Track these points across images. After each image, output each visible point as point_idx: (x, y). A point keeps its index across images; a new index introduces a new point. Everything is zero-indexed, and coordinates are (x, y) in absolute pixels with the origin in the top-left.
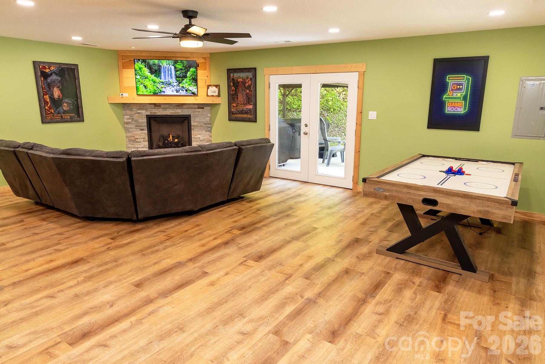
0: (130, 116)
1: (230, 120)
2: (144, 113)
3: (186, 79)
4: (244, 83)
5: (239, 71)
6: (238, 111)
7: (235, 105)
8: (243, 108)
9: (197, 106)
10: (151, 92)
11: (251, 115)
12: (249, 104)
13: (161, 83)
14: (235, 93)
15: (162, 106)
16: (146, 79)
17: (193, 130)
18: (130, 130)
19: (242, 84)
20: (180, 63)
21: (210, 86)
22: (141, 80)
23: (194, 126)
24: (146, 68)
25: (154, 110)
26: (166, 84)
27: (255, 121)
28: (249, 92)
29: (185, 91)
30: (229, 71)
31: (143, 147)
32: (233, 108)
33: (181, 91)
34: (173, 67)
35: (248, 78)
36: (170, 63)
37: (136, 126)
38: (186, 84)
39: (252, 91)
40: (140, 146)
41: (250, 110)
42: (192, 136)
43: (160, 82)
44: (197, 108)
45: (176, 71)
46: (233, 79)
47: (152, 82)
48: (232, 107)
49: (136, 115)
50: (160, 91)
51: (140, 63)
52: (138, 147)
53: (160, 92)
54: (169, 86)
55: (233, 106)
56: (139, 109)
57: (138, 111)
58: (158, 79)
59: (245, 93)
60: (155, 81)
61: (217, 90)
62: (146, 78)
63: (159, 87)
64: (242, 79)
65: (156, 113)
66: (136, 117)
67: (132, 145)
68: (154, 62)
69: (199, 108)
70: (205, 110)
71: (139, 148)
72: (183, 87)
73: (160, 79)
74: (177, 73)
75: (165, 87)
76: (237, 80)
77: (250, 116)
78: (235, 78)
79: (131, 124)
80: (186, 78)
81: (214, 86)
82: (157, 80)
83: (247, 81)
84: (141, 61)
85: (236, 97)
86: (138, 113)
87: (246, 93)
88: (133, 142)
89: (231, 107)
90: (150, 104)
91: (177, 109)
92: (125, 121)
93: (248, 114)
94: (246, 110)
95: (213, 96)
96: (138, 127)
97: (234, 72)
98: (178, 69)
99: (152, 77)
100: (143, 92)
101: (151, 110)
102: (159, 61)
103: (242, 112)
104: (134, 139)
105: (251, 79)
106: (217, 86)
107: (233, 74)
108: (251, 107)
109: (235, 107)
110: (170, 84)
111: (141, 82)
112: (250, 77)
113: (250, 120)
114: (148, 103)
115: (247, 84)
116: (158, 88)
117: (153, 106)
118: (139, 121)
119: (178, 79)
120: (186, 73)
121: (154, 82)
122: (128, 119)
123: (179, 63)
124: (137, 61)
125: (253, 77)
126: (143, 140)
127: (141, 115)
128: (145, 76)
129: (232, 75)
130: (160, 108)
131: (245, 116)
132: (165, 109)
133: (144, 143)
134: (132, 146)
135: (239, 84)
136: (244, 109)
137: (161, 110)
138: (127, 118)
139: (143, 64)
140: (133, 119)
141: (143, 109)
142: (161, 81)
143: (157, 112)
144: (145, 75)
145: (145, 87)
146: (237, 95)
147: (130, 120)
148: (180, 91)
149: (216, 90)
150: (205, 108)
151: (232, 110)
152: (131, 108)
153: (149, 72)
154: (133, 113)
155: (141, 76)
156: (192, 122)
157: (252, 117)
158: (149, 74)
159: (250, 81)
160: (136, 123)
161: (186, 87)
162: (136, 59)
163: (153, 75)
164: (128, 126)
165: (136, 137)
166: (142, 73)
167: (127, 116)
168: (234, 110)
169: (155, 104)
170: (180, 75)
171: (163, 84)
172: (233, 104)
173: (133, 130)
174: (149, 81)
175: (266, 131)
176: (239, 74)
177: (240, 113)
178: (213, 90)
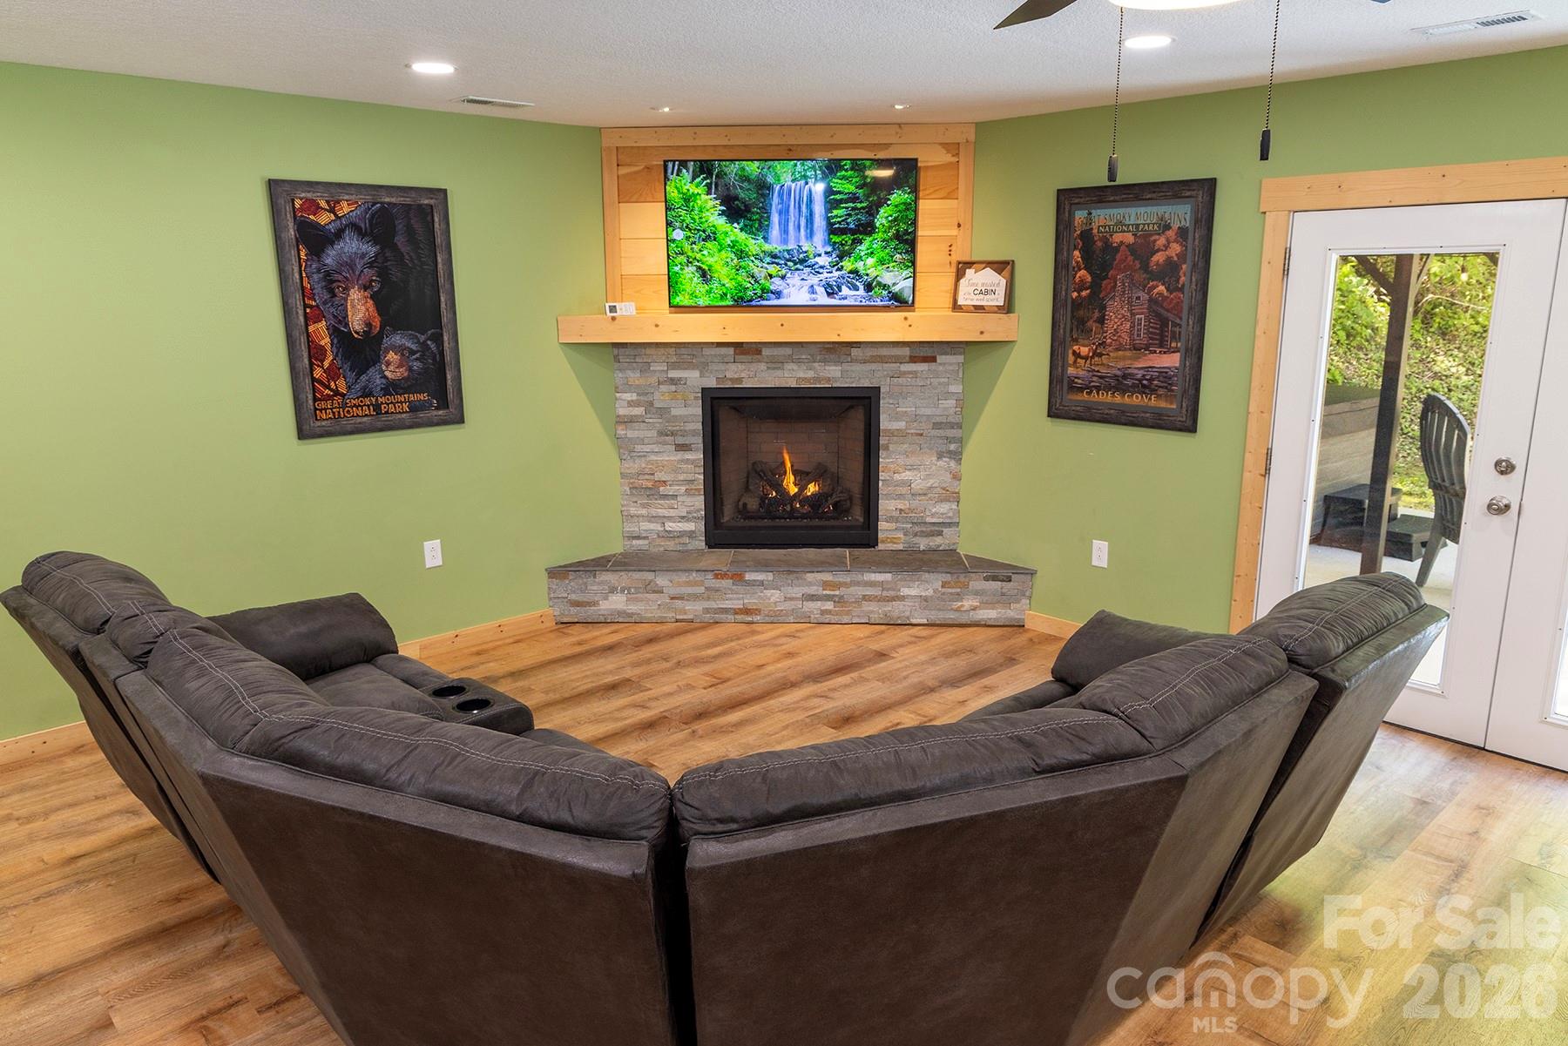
0: (638, 394)
1: (1056, 411)
2: (696, 379)
3: (869, 239)
4: (1143, 249)
5: (1117, 198)
6: (1101, 377)
7: (1084, 351)
8: (1127, 363)
9: (906, 351)
10: (724, 296)
11: (1170, 397)
12: (1161, 346)
13: (768, 259)
14: (1089, 296)
15: (766, 352)
16: (708, 244)
17: (887, 448)
18: (638, 448)
19: (1130, 258)
20: (850, 173)
21: (970, 264)
22: (687, 247)
23: (891, 433)
24: (709, 197)
25: (733, 367)
26: (789, 260)
27: (1188, 424)
28: (1166, 294)
29: (861, 292)
30: (1066, 201)
31: (683, 517)
32: (1075, 362)
33: (845, 291)
35: (1168, 227)
36: (808, 174)
37: (661, 433)
38: (871, 261)
39: (1181, 290)
40: (672, 513)
41: (1164, 375)
42: (882, 476)
43: (764, 252)
44: (907, 359)
45: (833, 205)
46: (1086, 236)
47: (733, 256)
48: (1071, 358)
49: (663, 388)
50: (759, 292)
51: (686, 175)
52: (664, 517)
53: (761, 297)
54: (797, 269)
55: (1077, 355)
56: (674, 366)
57: (673, 374)
58: (754, 242)
59: (1144, 296)
60: (742, 251)
61: (1003, 282)
62: (707, 238)
63: (757, 275)
64: (1135, 235)
65: (740, 380)
66: (661, 397)
67: (644, 506)
68: (743, 169)
69: (913, 359)
70: (941, 368)
71: (670, 518)
72: (855, 272)
73: (765, 239)
74: (835, 212)
75: (784, 272)
76: (1106, 241)
77: (1163, 404)
78: (1095, 231)
79: (643, 425)
80: (870, 234)
81: (989, 264)
82: (753, 245)
83: (1161, 241)
84: (691, 170)
85: (1097, 314)
86: (672, 379)
87: (1151, 300)
88: (648, 496)
89: (1064, 358)
90: (720, 345)
91: (825, 361)
92: (622, 412)
93: (1153, 391)
94: (1142, 372)
95: (979, 309)
96: (667, 435)
97: (1093, 202)
98: (838, 197)
99: (734, 232)
100: (693, 295)
101: (722, 367)
102: (763, 164)
103: (1120, 383)
104: (650, 485)
105: (1183, 232)
106: (1000, 266)
107: (1086, 212)
108: (1171, 361)
109: (1086, 358)
110: (802, 261)
111: (690, 254)
112: (1175, 226)
113: (1158, 422)
114: (712, 343)
115: (1159, 258)
116: (753, 277)
117: (731, 351)
118: (674, 412)
119: (836, 239)
120: (872, 211)
121: (741, 254)
122: (631, 404)
123: (846, 170)
124: (676, 167)
125: (1197, 221)
126: (684, 488)
127: (680, 387)
128: (704, 231)
129: (1080, 215)
130: (758, 361)
131: (1136, 400)
132: (777, 363)
133: (689, 500)
134: (644, 512)
135: (1118, 257)
136: (1136, 371)
137: (763, 366)
138: (629, 402)
139: (698, 180)
140: (651, 404)
141: (690, 366)
142: (767, 247)
143: (743, 375)
144: (704, 226)
145: (705, 275)
146: (1103, 308)
147: (639, 411)
148: (844, 287)
149: (996, 281)
150: (940, 359)
151: (1071, 371)
152: (645, 361)
153: (723, 213)
154: (653, 380)
155: (690, 230)
156: (882, 417)
157: (1175, 407)
158: (721, 223)
159: (1176, 241)
160: (660, 421)
161: (868, 272)
162: (674, 161)
163: (735, 225)
164: (630, 434)
165: (659, 476)
166: (693, 219)
167: (629, 395)
168: (1081, 373)
169: (737, 346)
170: (848, 224)
171: (773, 263)
172: (1076, 348)
173: (647, 448)
174: (720, 251)
175: (1247, 475)
176: (1121, 211)
177: (1108, 388)
178: (983, 285)
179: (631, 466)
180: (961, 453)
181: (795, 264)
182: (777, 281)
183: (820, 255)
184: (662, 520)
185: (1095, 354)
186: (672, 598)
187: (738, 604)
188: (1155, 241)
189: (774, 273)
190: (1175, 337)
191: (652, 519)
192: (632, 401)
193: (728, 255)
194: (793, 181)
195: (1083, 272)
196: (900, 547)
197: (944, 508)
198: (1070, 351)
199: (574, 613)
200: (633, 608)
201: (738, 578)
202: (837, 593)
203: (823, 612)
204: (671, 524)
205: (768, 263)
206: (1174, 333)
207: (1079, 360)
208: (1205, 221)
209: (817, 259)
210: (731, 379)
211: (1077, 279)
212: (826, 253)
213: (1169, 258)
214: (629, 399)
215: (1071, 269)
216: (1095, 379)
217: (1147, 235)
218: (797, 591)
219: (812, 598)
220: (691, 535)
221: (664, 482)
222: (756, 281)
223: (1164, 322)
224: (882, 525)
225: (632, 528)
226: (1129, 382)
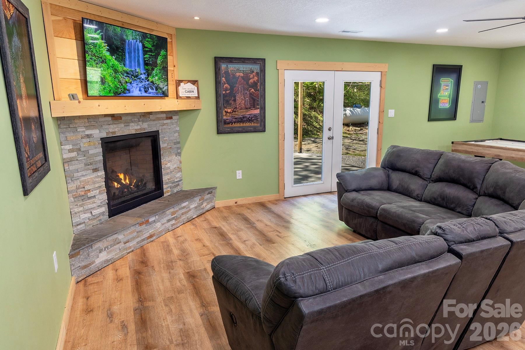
0: (73, 145)
1: (219, 132)
2: (98, 134)
3: (156, 69)
4: (246, 78)
5: (237, 62)
7: (229, 110)
8: (244, 113)
9: (164, 115)
10: (110, 91)
11: (257, 123)
12: (254, 107)
13: (125, 75)
14: (229, 93)
15: (123, 118)
16: (103, 65)
17: (163, 155)
18: (75, 175)
19: (243, 81)
20: (149, 40)
21: (181, 81)
23: (165, 149)
24: (103, 41)
25: (112, 126)
26: (132, 75)
27: (263, 130)
28: (254, 92)
29: (154, 91)
30: (218, 61)
31: (99, 206)
33: (150, 90)
34: (140, 45)
35: (253, 72)
36: (137, 37)
37: (86, 165)
38: (157, 78)
39: (258, 90)
40: (95, 205)
41: (255, 116)
42: (163, 167)
43: (124, 71)
44: (165, 118)
45: (145, 52)
46: (227, 73)
47: (113, 72)
48: (224, 113)
49: (84, 140)
50: (123, 89)
52: (91, 208)
53: (123, 92)
54: (135, 80)
55: (226, 112)
56: (88, 128)
57: (88, 132)
58: (120, 66)
59: (248, 93)
60: (116, 70)
61: (196, 88)
62: (103, 62)
63: (122, 81)
64: (243, 74)
65: (114, 133)
66: (84, 144)
67: (81, 206)
68: (115, 30)
69: (167, 118)
70: (174, 121)
71: (93, 208)
72: (152, 82)
73: (124, 65)
74: (146, 56)
75: (131, 81)
76: (234, 75)
77: (256, 125)
78: (230, 72)
79: (76, 162)
80: (156, 67)
81: (189, 81)
82: (120, 67)
83: (252, 76)
85: (233, 99)
86: (87, 135)
87: (250, 94)
88: (82, 200)
89: (222, 113)
90: (106, 116)
91: (143, 121)
92: (65, 156)
94: (249, 116)
95: (188, 98)
96: (89, 165)
97: (228, 62)
98: (147, 49)
99: (112, 60)
100: (97, 91)
101: (108, 126)
102: (122, 29)
103: (242, 120)
104: (83, 193)
105: (257, 73)
106: (194, 82)
107: (226, 66)
108: (257, 112)
109: (230, 113)
110: (137, 76)
112: (255, 72)
113: (255, 130)
114: (103, 115)
115: (251, 81)
116: (120, 82)
117: (110, 119)
118: (91, 152)
119: (147, 68)
120: (156, 57)
121: (116, 71)
122: (70, 151)
123: (148, 38)
125: (261, 71)
126: (98, 191)
127: (91, 139)
128: (101, 58)
129: (223, 66)
130: (121, 123)
131: (248, 124)
132: (127, 124)
133: (101, 197)
134: (81, 209)
135: (238, 80)
136: (247, 116)
137: (123, 125)
138: (68, 150)
139: (98, 31)
140: (79, 150)
141: (94, 127)
142: (125, 69)
143: (116, 130)
144: (101, 55)
145: (102, 80)
146: (235, 97)
147: (74, 154)
149: (194, 88)
150: (174, 117)
151: (225, 117)
152: (74, 126)
153: (108, 50)
154: (80, 137)
155: (95, 56)
156: (161, 142)
157: (259, 125)
158: (107, 54)
159: (256, 76)
160: (85, 158)
161: (156, 82)
162: (87, 19)
163: (113, 57)
164: (71, 168)
165: (87, 187)
166: (96, 51)
167: (68, 146)
168: (229, 118)
169: (113, 116)
170: (150, 61)
171: (127, 76)
172: (226, 110)
173: (80, 174)
174: (108, 69)
175: (280, 141)
176: (238, 66)
177: (238, 122)
178: (188, 89)
179: (73, 186)
180: (181, 153)
181: (135, 77)
182: (128, 84)
183: (142, 74)
184: (90, 211)
185: (233, 111)
186: (125, 243)
187: (147, 235)
188: (250, 76)
189: (128, 81)
190: (257, 105)
191: (85, 212)
192: (70, 149)
193: (110, 71)
194: (133, 39)
195: (226, 85)
196: (169, 194)
197: (178, 175)
198: (224, 111)
199: (85, 272)
200: (109, 257)
201: (147, 222)
202: (175, 215)
203: (172, 225)
204: (95, 211)
205: (126, 76)
206: (257, 103)
207: (227, 114)
208: (263, 70)
209: (141, 76)
210: (111, 132)
211: (224, 87)
212: (144, 73)
213: (254, 81)
214: (69, 148)
215: (221, 84)
216: (234, 119)
217: (247, 74)
218: (164, 220)
219: (169, 221)
220: (103, 214)
221: (89, 190)
222: (122, 85)
223: (254, 100)
224: (165, 186)
225: (76, 220)
226: (245, 119)
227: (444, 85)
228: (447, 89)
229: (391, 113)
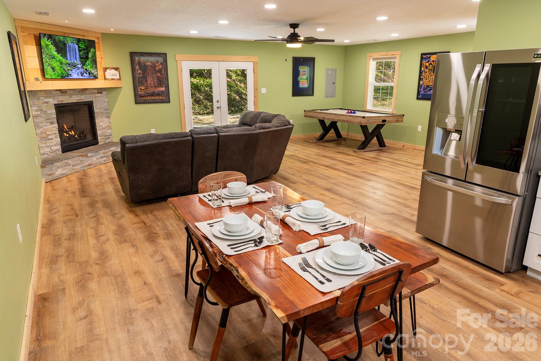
0: (38, 107)
1: (137, 102)
2: (52, 101)
3: (88, 61)
4: (154, 66)
5: (146, 55)
6: (148, 94)
7: (143, 88)
8: (154, 90)
9: (96, 91)
10: (58, 75)
11: (164, 97)
12: (161, 86)
13: (68, 65)
15: (68, 92)
16: (53, 60)
17: (96, 117)
18: (40, 125)
19: (151, 68)
20: (83, 42)
21: (107, 68)
22: (48, 60)
23: (98, 113)
24: (52, 46)
25: (61, 97)
26: (72, 66)
27: (168, 101)
28: (160, 75)
29: (88, 75)
30: (132, 55)
31: (55, 145)
32: (141, 91)
33: (85, 74)
34: (77, 46)
35: (158, 62)
36: (74, 42)
37: (46, 119)
38: (89, 67)
39: (163, 75)
40: (53, 144)
41: (162, 92)
42: (97, 125)
43: (66, 63)
44: (97, 93)
45: (80, 51)
46: (139, 63)
47: (59, 64)
48: (139, 90)
49: (44, 105)
50: (66, 74)
51: (46, 39)
52: (51, 146)
53: (67, 76)
54: (74, 68)
56: (46, 97)
57: (46, 100)
58: (64, 60)
59: (156, 76)
60: (61, 62)
61: (118, 73)
62: (53, 58)
63: (66, 69)
64: (151, 63)
65: (63, 101)
66: (44, 107)
67: (44, 143)
68: (59, 38)
69: (98, 93)
70: (103, 95)
72: (86, 69)
73: (67, 59)
74: (81, 53)
75: (71, 69)
77: (163, 98)
78: (141, 62)
79: (40, 117)
80: (88, 59)
82: (64, 61)
84: (47, 37)
85: (145, 80)
86: (46, 102)
87: (157, 77)
88: (45, 140)
90: (56, 90)
91: (81, 95)
93: (160, 95)
94: (157, 92)
95: (113, 79)
96: (48, 120)
97: (140, 55)
98: (81, 49)
99: (59, 57)
100: (51, 75)
101: (58, 97)
102: (64, 37)
103: (152, 94)
104: (45, 136)
105: (161, 63)
106: (116, 69)
107: (138, 58)
108: (163, 89)
109: (143, 90)
110: (75, 66)
111: (49, 63)
112: (160, 62)
113: (163, 102)
114: (55, 90)
115: (157, 68)
117: (59, 92)
118: (49, 112)
119: (82, 60)
120: (88, 53)
121: (61, 63)
122: (36, 111)
123: (82, 42)
124: (43, 36)
126: (54, 136)
127: (48, 104)
128: (52, 56)
129: (137, 58)
130: (66, 95)
131: (157, 98)
132: (71, 96)
133: (56, 139)
135: (148, 68)
137: (68, 97)
138: (35, 110)
139: (49, 40)
140: (42, 110)
141: (50, 97)
142: (67, 62)
143: (64, 99)
144: (52, 54)
145: (53, 69)
146: (146, 79)
147: (39, 113)
148: (84, 74)
149: (117, 73)
150: (103, 92)
151: (140, 93)
152: (38, 96)
153: (56, 51)
154: (41, 103)
155: (48, 55)
156: (95, 109)
157: (165, 98)
158: (56, 53)
159: (160, 65)
160: (45, 115)
161: (89, 69)
162: (42, 34)
163: (59, 55)
164: (38, 120)
165: (47, 133)
166: (49, 52)
167: (35, 108)
168: (143, 93)
169: (61, 90)
170: (83, 56)
171: (69, 66)
172: (140, 88)
173: (43, 125)
174: (56, 62)
175: (181, 109)
176: (147, 58)
177: (150, 96)
178: (112, 73)
179: (39, 131)
180: (110, 116)
181: (74, 67)
182: (70, 71)
183: (79, 64)
184: (50, 147)
185: (146, 88)
186: (73, 166)
187: (87, 164)
188: (156, 65)
189: (69, 69)
190: (163, 84)
191: (47, 147)
192: (36, 110)
193: (58, 63)
194: (71, 43)
195: (140, 71)
196: (103, 143)
197: (109, 131)
198: (139, 89)
199: (50, 178)
200: (64, 172)
201: (87, 156)
202: (106, 155)
203: (104, 161)
204: (53, 148)
205: (68, 66)
206: (163, 83)
207: (142, 90)
208: (165, 61)
209: (78, 66)
210: (61, 101)
211: (138, 72)
212: (80, 64)
213: (159, 68)
214: (35, 109)
215: (136, 70)
216: (146, 94)
217: (154, 64)
218: (99, 156)
219: (102, 157)
220: (58, 150)
221: (49, 135)
222: (66, 71)
223: (160, 81)
224: (99, 138)
225: (42, 151)
226: (155, 94)
227: (302, 71)
228: (305, 74)
229: (264, 91)
